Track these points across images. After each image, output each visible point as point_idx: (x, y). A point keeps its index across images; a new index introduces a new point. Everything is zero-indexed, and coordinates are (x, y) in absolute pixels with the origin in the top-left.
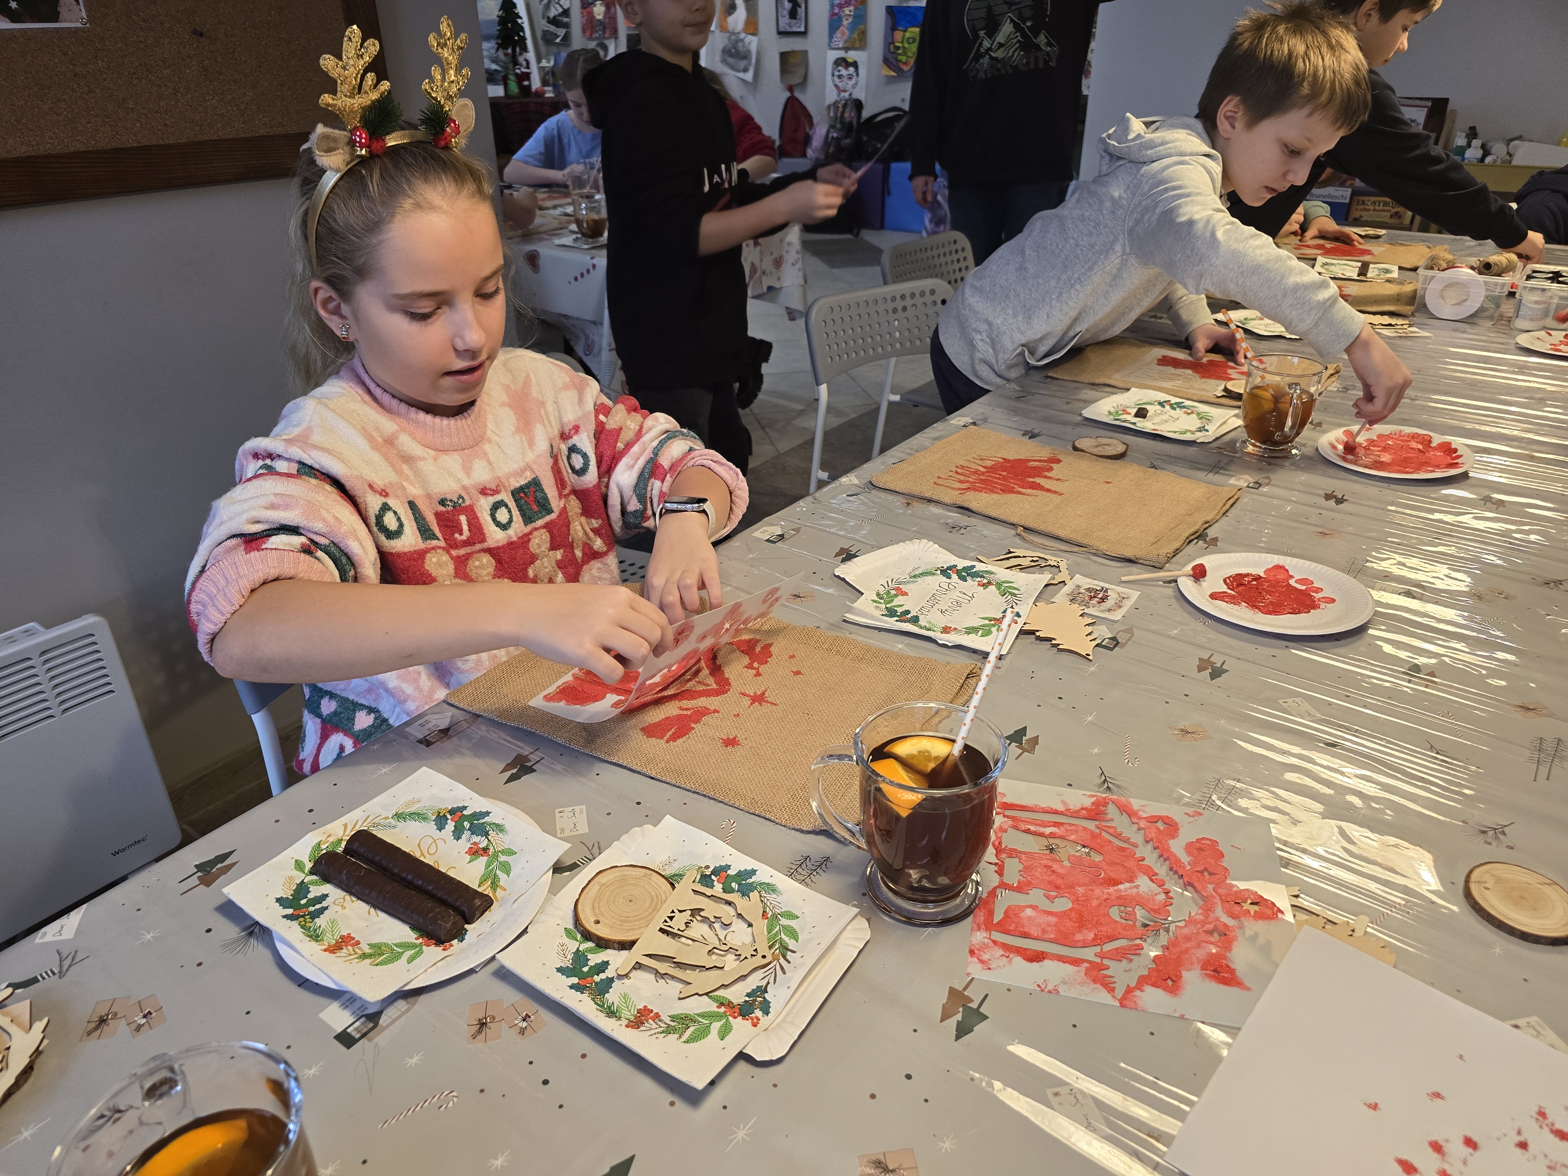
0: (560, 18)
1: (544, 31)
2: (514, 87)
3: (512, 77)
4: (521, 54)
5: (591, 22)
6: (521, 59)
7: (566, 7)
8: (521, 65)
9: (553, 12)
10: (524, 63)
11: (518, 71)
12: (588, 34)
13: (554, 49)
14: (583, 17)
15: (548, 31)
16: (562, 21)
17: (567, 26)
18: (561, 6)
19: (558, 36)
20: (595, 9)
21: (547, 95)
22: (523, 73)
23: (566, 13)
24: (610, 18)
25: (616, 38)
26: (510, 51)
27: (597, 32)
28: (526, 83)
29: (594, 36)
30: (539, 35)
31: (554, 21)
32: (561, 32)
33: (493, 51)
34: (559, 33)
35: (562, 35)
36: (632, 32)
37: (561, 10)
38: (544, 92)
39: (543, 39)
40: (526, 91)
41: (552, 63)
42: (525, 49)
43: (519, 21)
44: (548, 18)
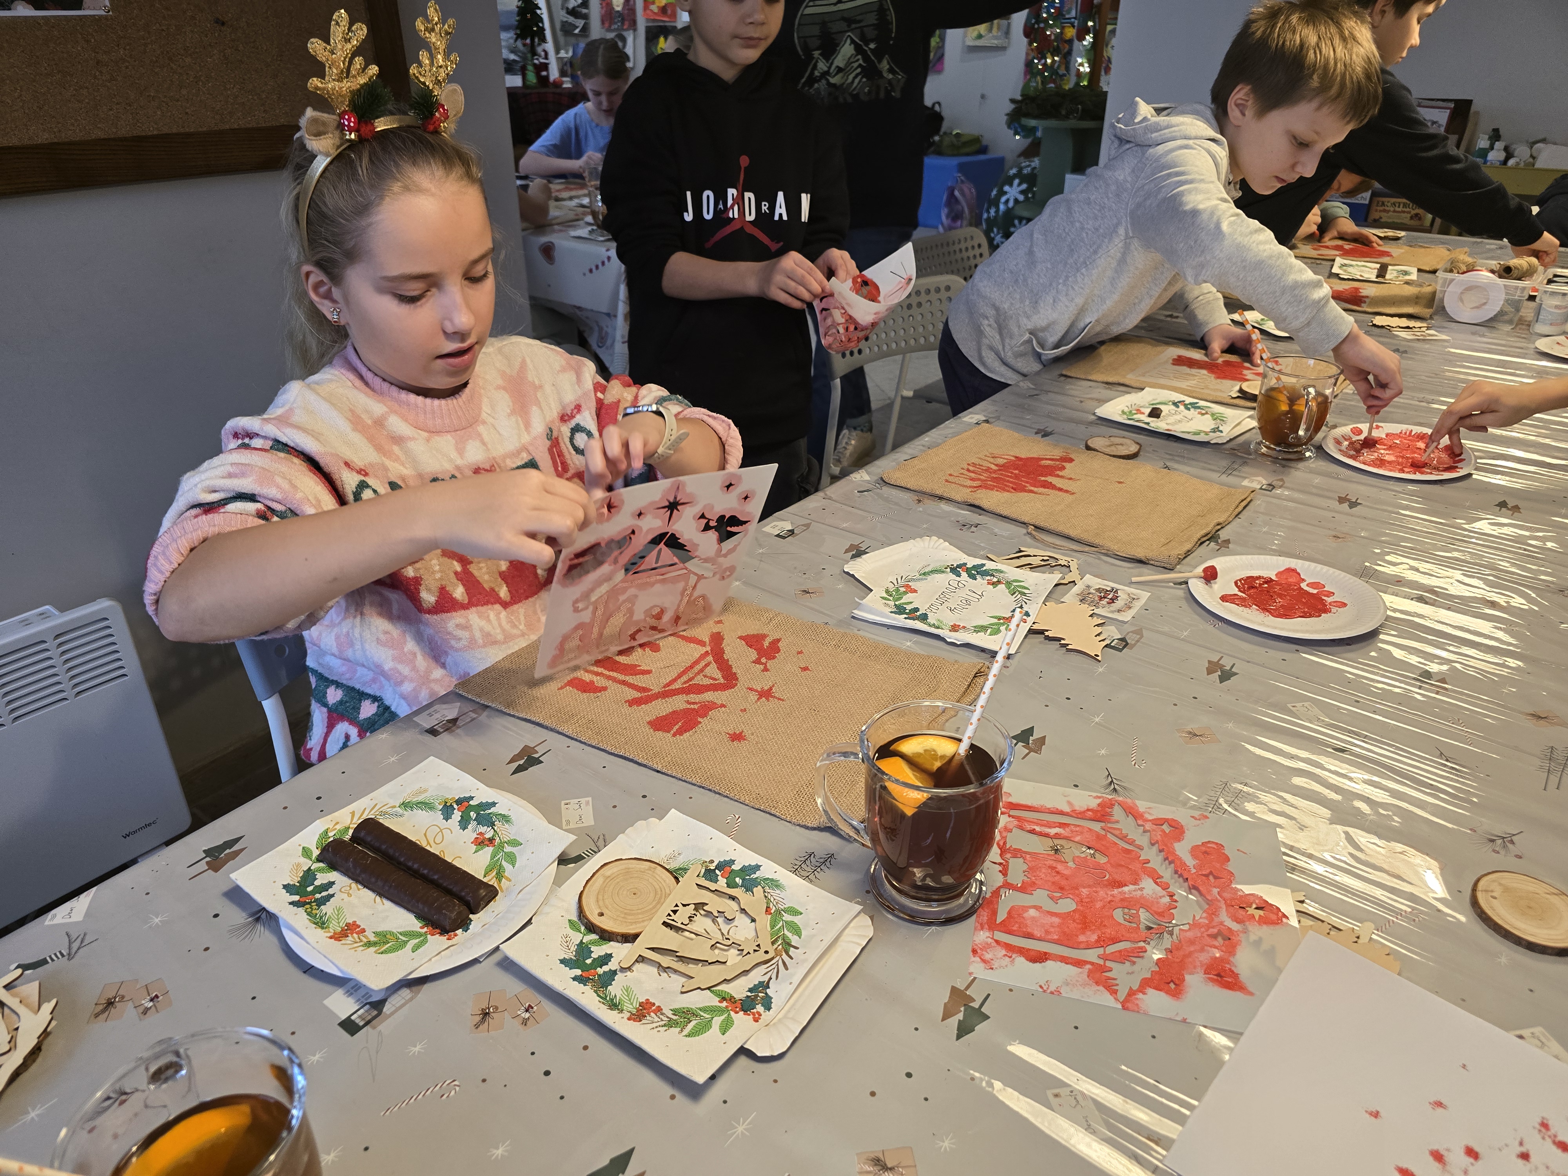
0: (579, 9)
1: (562, 23)
2: (532, 78)
3: (530, 68)
4: (539, 44)
5: (611, 14)
6: (539, 50)
8: (540, 56)
9: (572, 3)
10: (543, 54)
11: (536, 61)
12: (607, 25)
13: (573, 40)
14: (602, 8)
15: (566, 22)
16: (581, 12)
17: (585, 17)
19: (577, 27)
21: (565, 86)
22: (541, 63)
23: (585, 4)
24: (628, 10)
25: (635, 30)
26: (528, 41)
27: (616, 23)
28: (544, 73)
29: (613, 27)
30: (558, 26)
31: (573, 12)
32: (580, 23)
33: (512, 41)
34: (577, 24)
35: (581, 26)
36: (650, 24)
37: (579, 1)
38: (562, 83)
39: (562, 30)
40: (544, 81)
41: (570, 54)
42: (543, 40)
43: (538, 12)
44: (567, 8)
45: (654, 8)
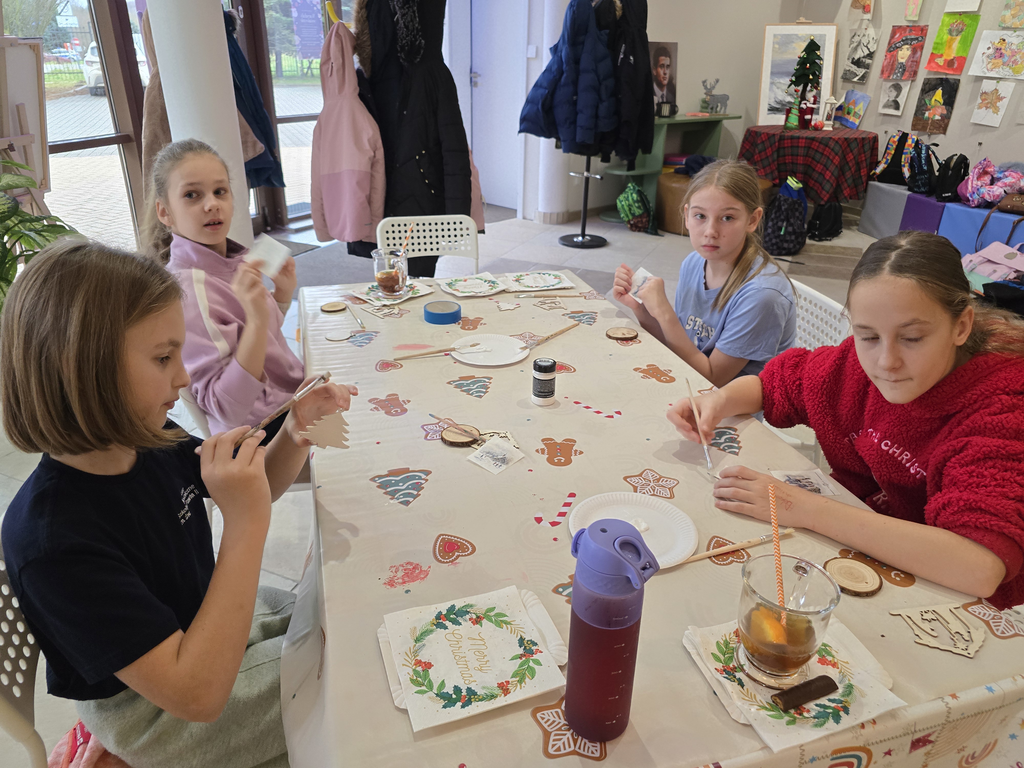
0: (864, 60)
1: (845, 70)
2: (794, 120)
3: (795, 111)
4: (811, 91)
5: (892, 65)
6: (810, 96)
7: (872, 50)
8: (810, 101)
9: (859, 54)
11: (804, 106)
12: (887, 74)
13: (849, 86)
14: (886, 59)
15: (849, 70)
16: (865, 62)
17: (867, 67)
18: (869, 49)
19: (857, 76)
20: (900, 52)
22: (808, 108)
23: (871, 55)
24: (913, 62)
25: (913, 81)
26: (800, 88)
27: (896, 74)
28: (808, 117)
29: (891, 78)
30: (840, 73)
31: (858, 63)
32: (861, 72)
33: (787, 86)
34: (858, 73)
35: (861, 74)
37: (867, 52)
39: (842, 77)
40: (804, 124)
41: (842, 100)
42: (819, 86)
43: (821, 62)
44: (854, 59)
45: (940, 61)
